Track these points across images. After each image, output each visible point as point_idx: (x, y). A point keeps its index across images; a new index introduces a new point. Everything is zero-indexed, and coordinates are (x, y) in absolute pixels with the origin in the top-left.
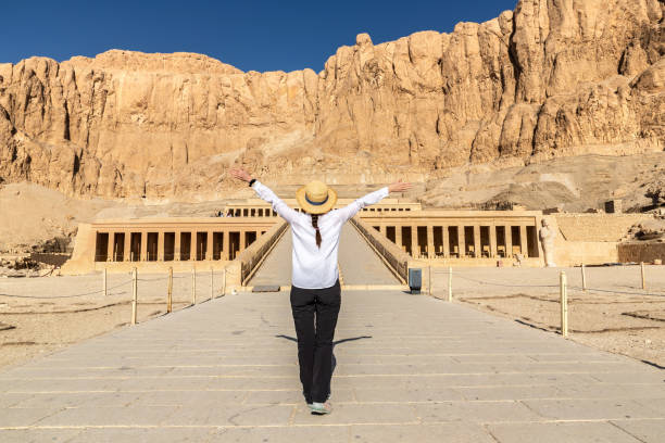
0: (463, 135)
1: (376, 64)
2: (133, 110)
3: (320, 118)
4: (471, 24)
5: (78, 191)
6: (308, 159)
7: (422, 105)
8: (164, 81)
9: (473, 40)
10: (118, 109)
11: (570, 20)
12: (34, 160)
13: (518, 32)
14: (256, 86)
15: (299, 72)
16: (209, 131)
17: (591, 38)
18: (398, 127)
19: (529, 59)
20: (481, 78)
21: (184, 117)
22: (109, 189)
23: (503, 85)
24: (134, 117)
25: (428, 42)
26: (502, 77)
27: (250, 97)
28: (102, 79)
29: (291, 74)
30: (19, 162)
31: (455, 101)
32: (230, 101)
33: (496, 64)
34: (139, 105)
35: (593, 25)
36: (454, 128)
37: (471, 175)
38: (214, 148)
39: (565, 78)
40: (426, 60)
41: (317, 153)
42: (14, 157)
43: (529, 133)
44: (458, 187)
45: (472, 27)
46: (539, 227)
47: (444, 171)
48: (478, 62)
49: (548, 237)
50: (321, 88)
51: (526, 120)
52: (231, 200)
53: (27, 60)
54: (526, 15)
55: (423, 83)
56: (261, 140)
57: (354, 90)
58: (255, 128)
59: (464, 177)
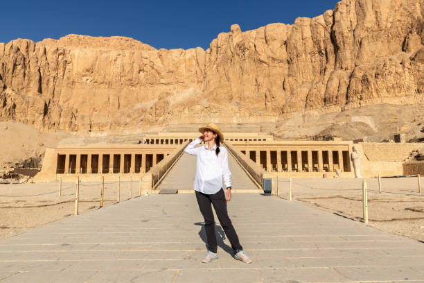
0: (301, 91)
1: (243, 45)
2: (84, 73)
3: (207, 79)
4: (306, 19)
5: (46, 126)
6: (199, 107)
7: (274, 71)
8: (104, 55)
9: (308, 29)
10: (74, 73)
11: (370, 17)
12: (18, 106)
13: (336, 23)
14: (164, 58)
15: (193, 50)
16: (133, 88)
17: (384, 28)
18: (258, 85)
19: (343, 42)
20: (312, 54)
21: (117, 78)
22: (67, 126)
23: (327, 59)
24: (84, 79)
25: (278, 30)
26: (326, 53)
27: (161, 65)
28: (63, 54)
29: (188, 51)
30: (8, 107)
31: (295, 69)
32: (147, 68)
33: (322, 44)
34: (88, 71)
35: (385, 19)
36: (295, 87)
37: (306, 117)
38: (137, 99)
39: (367, 54)
40: (276, 42)
41: (205, 103)
42: (5, 105)
43: (344, 90)
44: (297, 125)
45: (307, 21)
46: (351, 152)
47: (288, 114)
48: (310, 43)
49: (357, 158)
50: (207, 59)
51: (342, 81)
52: (147, 133)
53: (15, 41)
54: (341, 13)
55: (275, 57)
56: (168, 94)
57: (229, 61)
58: (164, 86)
59: (302, 119)
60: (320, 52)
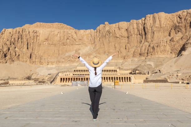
0: (132, 50)
1: (110, 31)
2: (44, 41)
3: (95, 43)
4: (135, 20)
5: (31, 63)
6: (92, 56)
7: (122, 41)
8: (53, 33)
9: (135, 24)
10: (40, 40)
11: (158, 22)
12: (20, 55)
13: (145, 24)
14: (77, 34)
15: (89, 30)
16: (65, 46)
17: (162, 27)
18: (115, 47)
19: (148, 32)
20: (137, 35)
21: (58, 43)
22: (39, 62)
23: (142, 37)
24: (45, 43)
25: (124, 24)
26: (142, 35)
27: (76, 37)
28: (36, 33)
29: (87, 30)
30: (17, 56)
31: (130, 41)
32: (70, 38)
33: (140, 31)
34: (46, 39)
35: (163, 24)
36: (130, 48)
37: (133, 61)
38: (66, 51)
39: (156, 37)
40: (123, 29)
41: (94, 54)
43: (146, 51)
44: (129, 64)
45: (135, 21)
46: (131, 77)
47: (126, 59)
48: (136, 30)
50: (95, 35)
51: (146, 47)
52: (72, 66)
53: (17, 28)
54: (147, 20)
55: (122, 35)
56: (79, 49)
57: (104, 37)
58: (77, 45)
59: (131, 61)
60: (140, 34)
